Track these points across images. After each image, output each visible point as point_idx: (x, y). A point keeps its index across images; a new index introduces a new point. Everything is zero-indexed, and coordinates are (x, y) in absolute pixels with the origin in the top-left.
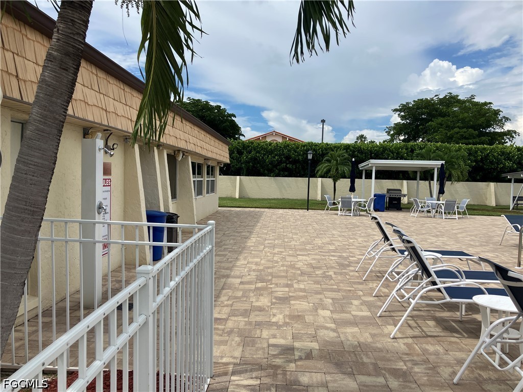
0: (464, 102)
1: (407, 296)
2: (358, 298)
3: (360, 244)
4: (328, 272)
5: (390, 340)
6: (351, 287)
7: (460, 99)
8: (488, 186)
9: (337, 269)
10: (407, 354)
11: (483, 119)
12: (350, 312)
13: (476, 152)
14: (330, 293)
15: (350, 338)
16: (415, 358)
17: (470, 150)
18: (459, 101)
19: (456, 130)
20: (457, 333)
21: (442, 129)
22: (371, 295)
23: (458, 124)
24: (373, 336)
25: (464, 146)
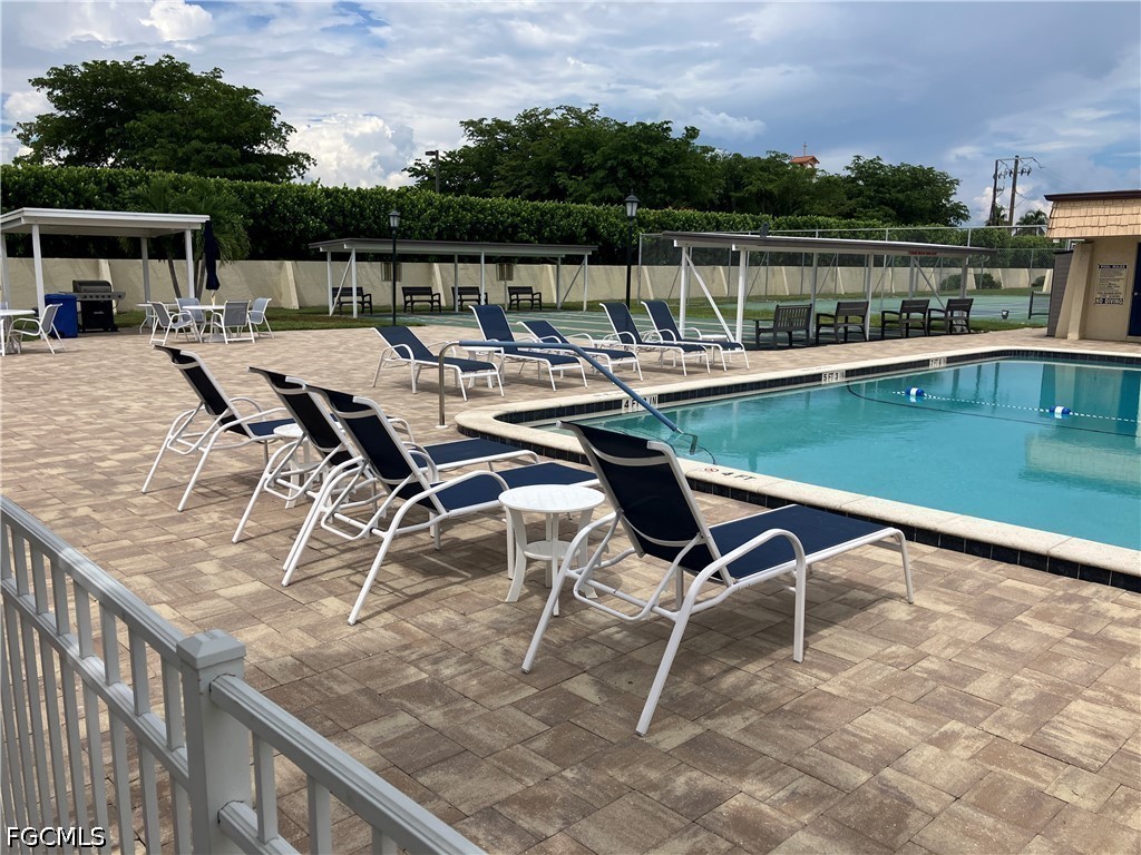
0: (201, 81)
1: (366, 528)
2: (204, 555)
3: (91, 424)
4: (74, 509)
5: (351, 630)
6: (164, 535)
7: (192, 75)
8: (281, 267)
9: (89, 496)
10: (406, 647)
11: (247, 124)
12: (213, 595)
13: (252, 196)
14: (127, 561)
15: (269, 654)
16: (425, 649)
17: (239, 191)
18: (190, 78)
19: (196, 144)
20: (451, 576)
21: (163, 140)
22: (227, 540)
23: (197, 132)
24: (311, 630)
25: (226, 182)
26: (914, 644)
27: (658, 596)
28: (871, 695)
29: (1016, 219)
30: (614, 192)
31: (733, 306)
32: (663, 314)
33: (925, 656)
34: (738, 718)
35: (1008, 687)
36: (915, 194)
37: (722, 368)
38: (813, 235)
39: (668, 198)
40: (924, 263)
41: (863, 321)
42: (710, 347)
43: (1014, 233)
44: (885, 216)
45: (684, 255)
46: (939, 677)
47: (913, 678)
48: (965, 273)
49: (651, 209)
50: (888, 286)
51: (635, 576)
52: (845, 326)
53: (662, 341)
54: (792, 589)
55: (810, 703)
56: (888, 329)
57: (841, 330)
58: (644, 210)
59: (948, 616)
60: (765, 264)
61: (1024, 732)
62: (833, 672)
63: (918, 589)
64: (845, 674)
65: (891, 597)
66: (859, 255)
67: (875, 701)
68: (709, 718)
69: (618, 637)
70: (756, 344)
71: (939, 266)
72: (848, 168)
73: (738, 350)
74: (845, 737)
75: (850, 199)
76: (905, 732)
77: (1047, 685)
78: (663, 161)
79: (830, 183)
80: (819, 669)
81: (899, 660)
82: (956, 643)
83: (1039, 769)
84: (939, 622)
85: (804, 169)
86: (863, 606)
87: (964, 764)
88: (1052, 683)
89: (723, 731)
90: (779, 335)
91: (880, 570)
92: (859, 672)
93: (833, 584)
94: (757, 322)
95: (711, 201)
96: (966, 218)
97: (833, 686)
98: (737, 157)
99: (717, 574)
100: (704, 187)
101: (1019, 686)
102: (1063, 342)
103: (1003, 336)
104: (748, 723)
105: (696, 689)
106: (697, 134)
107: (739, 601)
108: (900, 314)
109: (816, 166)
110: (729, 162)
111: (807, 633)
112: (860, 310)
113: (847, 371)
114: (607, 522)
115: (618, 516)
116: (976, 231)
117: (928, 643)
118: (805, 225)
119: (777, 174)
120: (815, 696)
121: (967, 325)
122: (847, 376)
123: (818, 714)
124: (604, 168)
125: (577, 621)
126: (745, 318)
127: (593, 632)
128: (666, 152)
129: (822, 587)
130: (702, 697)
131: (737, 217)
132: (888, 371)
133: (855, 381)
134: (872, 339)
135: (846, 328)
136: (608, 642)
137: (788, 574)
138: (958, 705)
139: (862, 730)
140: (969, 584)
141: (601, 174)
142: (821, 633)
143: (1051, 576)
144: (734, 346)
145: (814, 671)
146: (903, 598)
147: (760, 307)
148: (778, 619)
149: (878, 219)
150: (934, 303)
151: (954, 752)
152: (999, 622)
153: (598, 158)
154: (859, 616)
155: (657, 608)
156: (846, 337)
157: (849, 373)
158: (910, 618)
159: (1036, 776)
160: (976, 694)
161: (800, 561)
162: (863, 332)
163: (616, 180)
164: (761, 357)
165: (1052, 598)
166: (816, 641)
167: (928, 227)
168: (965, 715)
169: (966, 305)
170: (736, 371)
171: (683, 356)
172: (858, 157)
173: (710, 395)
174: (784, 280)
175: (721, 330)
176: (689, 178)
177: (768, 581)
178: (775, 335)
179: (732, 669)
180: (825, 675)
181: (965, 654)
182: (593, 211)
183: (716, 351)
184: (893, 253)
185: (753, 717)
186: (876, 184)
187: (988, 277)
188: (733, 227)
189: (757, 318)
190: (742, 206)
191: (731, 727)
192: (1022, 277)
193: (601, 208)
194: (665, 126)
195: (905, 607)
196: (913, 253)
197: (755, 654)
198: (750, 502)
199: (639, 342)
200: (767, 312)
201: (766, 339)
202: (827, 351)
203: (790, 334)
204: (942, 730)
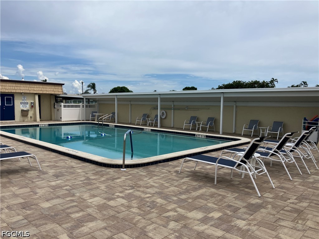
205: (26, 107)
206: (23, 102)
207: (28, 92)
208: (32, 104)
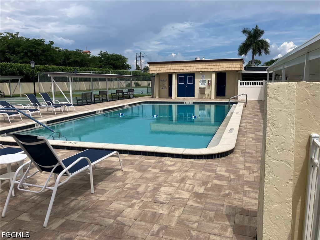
26: (123, 181)
27: (47, 183)
28: (113, 198)
29: (142, 69)
30: (27, 60)
31: (68, 94)
32: (47, 97)
33: (127, 184)
34: (76, 214)
35: (147, 187)
36: (117, 62)
37: (67, 112)
38: (91, 73)
39: (46, 62)
40: (121, 80)
41: (107, 96)
42: (63, 106)
43: (142, 72)
44: (110, 68)
45: (52, 79)
46: (130, 189)
47: (124, 191)
48: (131, 82)
49: (41, 65)
50: (112, 86)
51: (42, 178)
52: (101, 98)
53: (47, 105)
54: (89, 173)
55: (96, 204)
56: (114, 98)
57: (101, 99)
58: (38, 66)
59: (132, 172)
60: (78, 81)
61: (151, 198)
62: (103, 194)
63: (124, 166)
64: (106, 194)
65: (117, 170)
66: (104, 78)
67: (114, 199)
68: (67, 216)
69: (36, 199)
70: (77, 104)
71: (125, 81)
72: (99, 54)
73: (72, 106)
74: (107, 211)
75: (100, 63)
76: (122, 206)
77: (155, 185)
78: (43, 51)
79: (94, 58)
80: (99, 194)
81: (120, 187)
82: (134, 179)
83: (155, 207)
84: (130, 174)
85: (87, 54)
86: (110, 174)
87: (137, 210)
88: (157, 184)
89: (72, 219)
90: (84, 101)
91: (114, 163)
92: (109, 193)
93: (101, 169)
94: (77, 98)
95: (60, 63)
96: (131, 68)
97: (103, 198)
98: (67, 50)
99: (65, 173)
100: (57, 59)
101: (149, 186)
102: (155, 99)
103: (142, 98)
104: (79, 214)
105: (63, 208)
106: (53, 43)
107: (75, 180)
108: (116, 94)
109: (90, 54)
110: (64, 52)
111: (94, 185)
112: (106, 93)
113: (103, 110)
114: (29, 163)
115: (31, 161)
116: (133, 71)
117: (127, 180)
118: (88, 70)
119: (79, 56)
120: (98, 202)
121: (133, 96)
122: (103, 111)
123: (99, 207)
124: (23, 52)
125: (21, 197)
126: (73, 97)
127: (27, 199)
128: (44, 48)
129: (99, 171)
130: (65, 210)
131: (68, 68)
132: (114, 109)
133: (106, 112)
134: (110, 101)
135: (102, 98)
136: (33, 201)
137: (87, 169)
138: (135, 195)
139: (111, 208)
140: (136, 163)
141: (22, 54)
142: (99, 184)
143: (155, 157)
144: (70, 105)
145: (97, 195)
146: (120, 170)
147: (78, 93)
148: (87, 183)
149: (108, 68)
150: (124, 91)
151: (135, 208)
152: (144, 171)
153: (20, 49)
154: (109, 177)
155: (47, 187)
156: (102, 101)
157: (104, 110)
158: (122, 175)
159: (154, 209)
160: (139, 191)
161: (90, 165)
162: (107, 99)
163: (28, 56)
164: (79, 108)
165: (156, 162)
166: (97, 186)
167: (121, 71)
168: (137, 197)
169: (132, 91)
170: (72, 112)
171: (54, 109)
172: (101, 51)
173: (64, 120)
174: (84, 86)
175: (66, 101)
176: (52, 56)
177: (82, 172)
178: (82, 101)
179: (73, 200)
180: (100, 195)
181: (136, 181)
182: (20, 66)
183: (65, 107)
184: (113, 78)
185: (80, 212)
186: (107, 59)
187: (137, 83)
188: (67, 71)
189: (77, 97)
190: (70, 65)
191: (74, 217)
192: (145, 83)
193: (23, 65)
194: (42, 40)
195: (121, 172)
196: (118, 77)
197: (79, 194)
198: (77, 150)
199: (40, 105)
200: (80, 95)
201: (80, 103)
202: (97, 105)
203: (87, 101)
204: (132, 203)
205: (204, 85)
206: (202, 80)
207: (205, 70)
208: (209, 82)
